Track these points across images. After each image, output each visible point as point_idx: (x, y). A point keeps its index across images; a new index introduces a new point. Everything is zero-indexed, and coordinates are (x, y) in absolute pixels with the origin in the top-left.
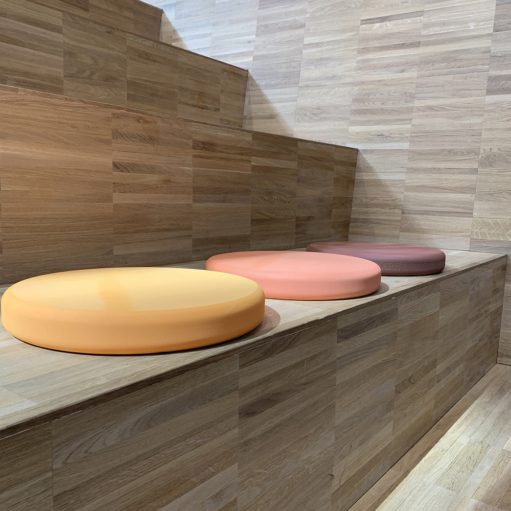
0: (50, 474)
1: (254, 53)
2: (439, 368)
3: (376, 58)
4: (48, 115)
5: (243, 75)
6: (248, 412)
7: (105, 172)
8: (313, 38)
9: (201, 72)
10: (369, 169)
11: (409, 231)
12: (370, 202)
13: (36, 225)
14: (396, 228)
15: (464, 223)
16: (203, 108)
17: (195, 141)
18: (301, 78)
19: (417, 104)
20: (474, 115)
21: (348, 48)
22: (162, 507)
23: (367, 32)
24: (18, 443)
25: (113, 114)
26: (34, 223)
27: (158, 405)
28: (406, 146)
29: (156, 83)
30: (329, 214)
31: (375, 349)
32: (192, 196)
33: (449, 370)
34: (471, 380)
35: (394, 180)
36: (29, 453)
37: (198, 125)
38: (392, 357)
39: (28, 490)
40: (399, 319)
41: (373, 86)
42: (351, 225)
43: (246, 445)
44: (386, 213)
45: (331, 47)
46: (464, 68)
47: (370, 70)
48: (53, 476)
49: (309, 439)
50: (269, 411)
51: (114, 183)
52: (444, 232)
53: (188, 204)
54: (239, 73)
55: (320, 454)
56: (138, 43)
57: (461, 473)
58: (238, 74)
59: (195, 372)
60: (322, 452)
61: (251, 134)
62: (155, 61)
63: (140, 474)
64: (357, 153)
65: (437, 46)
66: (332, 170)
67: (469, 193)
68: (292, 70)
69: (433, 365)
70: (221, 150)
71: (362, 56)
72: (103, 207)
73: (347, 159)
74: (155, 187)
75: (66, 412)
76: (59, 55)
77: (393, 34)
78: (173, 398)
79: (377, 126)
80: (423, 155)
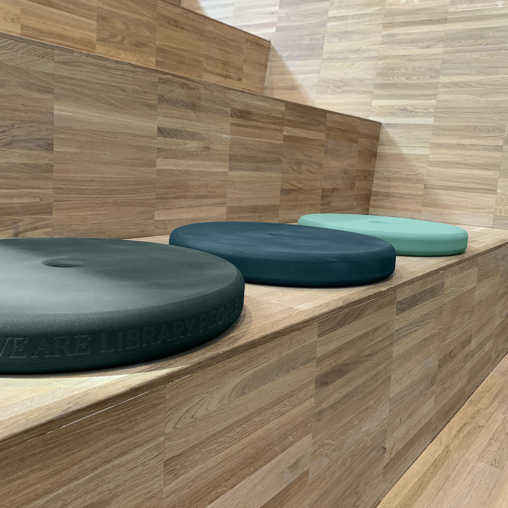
0: (162, 439)
1: (277, 24)
2: (474, 344)
3: (402, 34)
4: (99, 77)
5: (266, 45)
6: (323, 382)
7: (149, 137)
8: (337, 11)
9: (226, 41)
10: (392, 143)
11: (431, 206)
12: (392, 176)
13: (85, 187)
14: (419, 202)
15: (489, 199)
16: (226, 77)
17: (233, 109)
18: (324, 50)
19: (443, 79)
20: (500, 93)
21: (373, 23)
22: (250, 475)
23: (392, 7)
24: (139, 406)
25: (159, 79)
26: (83, 185)
27: (251, 372)
28: (430, 121)
29: (184, 50)
30: (352, 187)
31: (424, 322)
32: (228, 164)
33: (481, 345)
34: (497, 357)
35: (416, 155)
36: (146, 416)
37: (237, 94)
38: (438, 331)
39: (144, 454)
40: (445, 293)
41: (397, 61)
42: (372, 198)
43: (320, 415)
44: (409, 187)
45: (355, 21)
46: (491, 46)
47: (395, 44)
48: (165, 440)
49: (369, 411)
50: (339, 382)
51: (158, 149)
52: (468, 208)
53: (225, 172)
54: (262, 43)
55: (377, 426)
56: (167, 10)
57: (501, 450)
58: (260, 45)
59: (283, 339)
60: (379, 424)
61: (284, 104)
62: (183, 28)
63: (234, 441)
64: (380, 126)
65: (464, 23)
66: (357, 142)
67: (494, 170)
68: (317, 42)
69: (468, 341)
70: (256, 118)
71: (387, 30)
72: (147, 172)
73: (371, 132)
74: (195, 153)
75: (179, 376)
76: (93, 20)
77: (420, 10)
78: (264, 365)
79: (401, 101)
80: (447, 130)
